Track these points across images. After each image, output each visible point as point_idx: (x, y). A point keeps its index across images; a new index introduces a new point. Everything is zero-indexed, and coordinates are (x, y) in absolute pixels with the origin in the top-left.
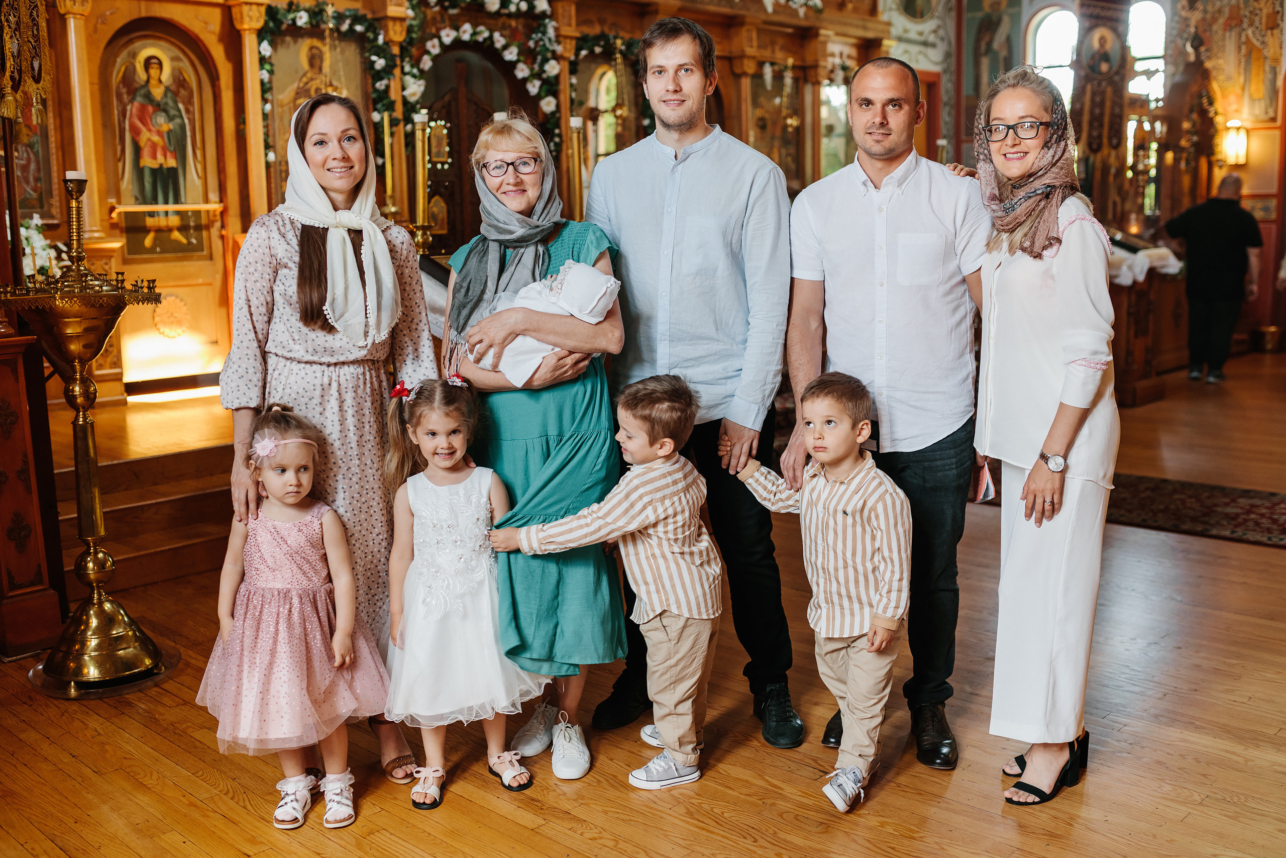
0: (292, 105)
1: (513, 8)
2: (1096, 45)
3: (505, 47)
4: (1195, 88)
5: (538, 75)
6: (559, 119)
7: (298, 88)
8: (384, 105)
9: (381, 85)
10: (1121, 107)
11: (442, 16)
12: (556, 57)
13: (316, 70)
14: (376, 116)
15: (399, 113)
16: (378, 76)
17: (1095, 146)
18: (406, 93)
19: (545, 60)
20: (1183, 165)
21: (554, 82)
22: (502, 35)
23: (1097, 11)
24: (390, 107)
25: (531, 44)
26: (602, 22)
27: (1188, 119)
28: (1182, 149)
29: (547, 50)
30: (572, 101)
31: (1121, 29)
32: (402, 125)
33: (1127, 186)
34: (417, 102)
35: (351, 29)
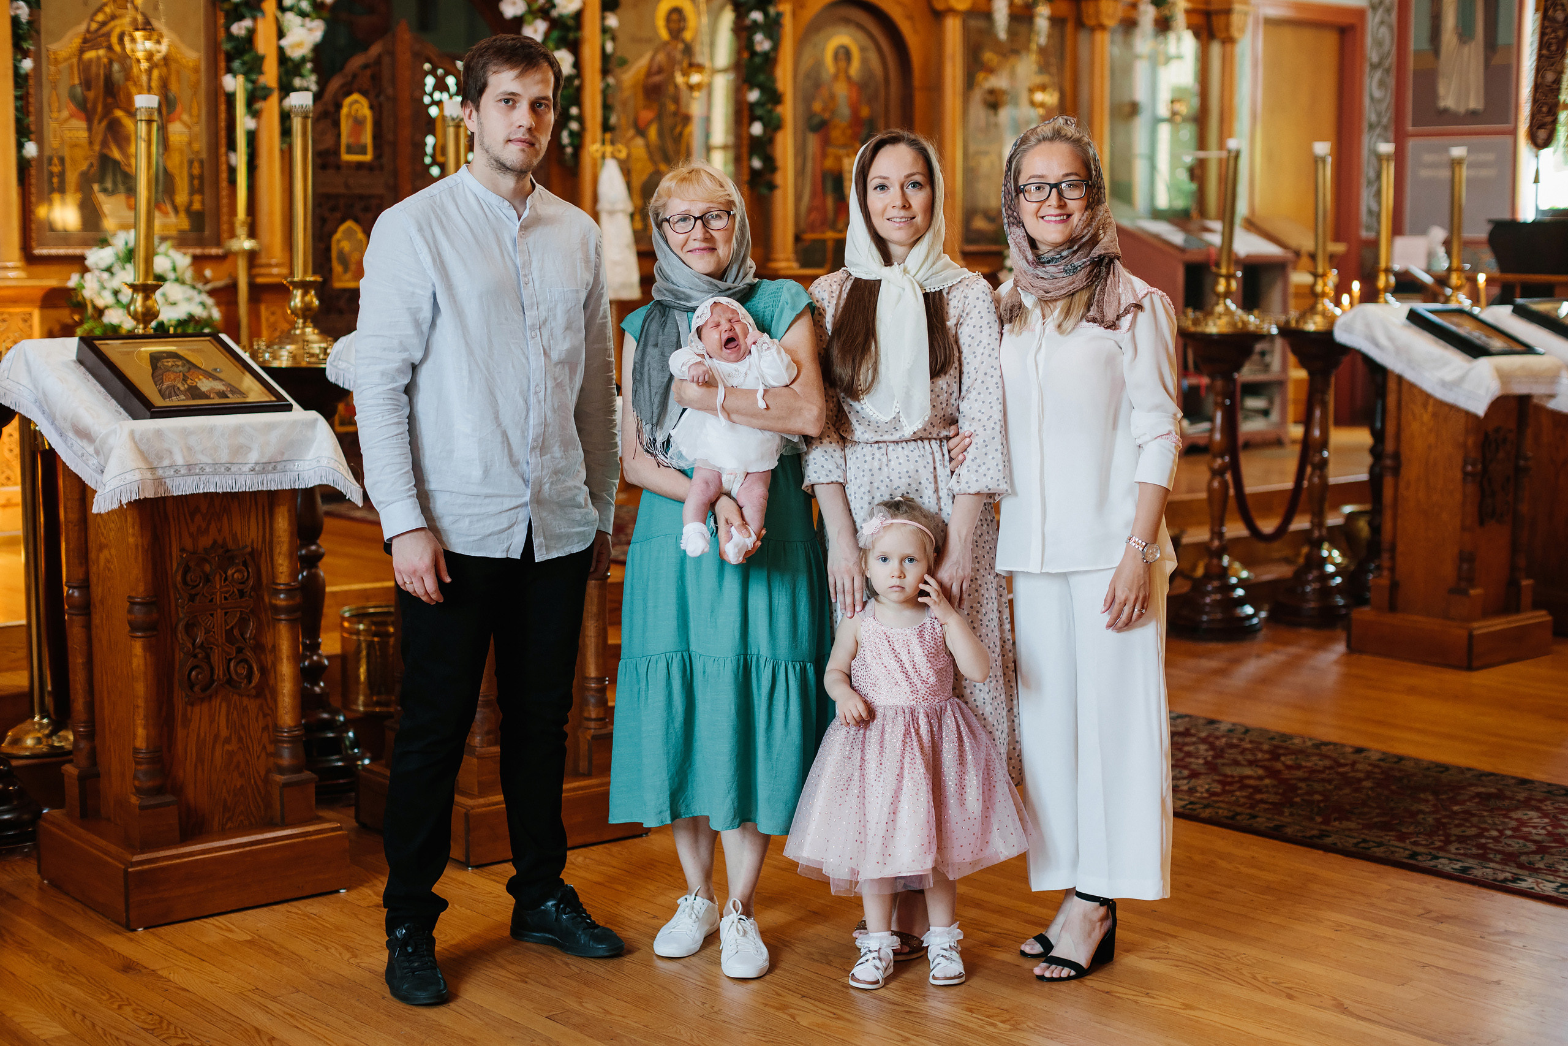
0: (75, 60)
5: (543, 12)
6: (579, 90)
8: (244, 63)
9: (239, 29)
14: (228, 82)
15: (270, 75)
16: (236, 12)
18: (284, 42)
21: (571, 23)
24: (255, 66)
30: (605, 57)
32: (275, 98)
34: (304, 60)
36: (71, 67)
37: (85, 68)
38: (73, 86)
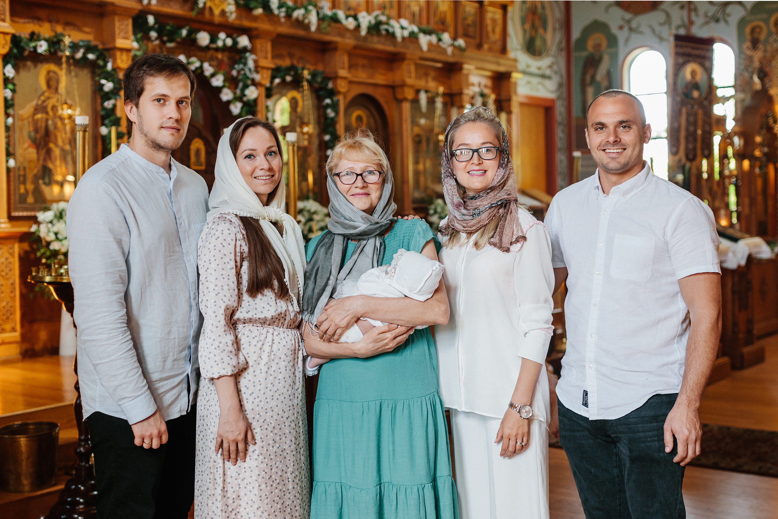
0: (31, 119)
1: (220, 44)
2: (688, 76)
3: (213, 75)
4: (763, 110)
5: (239, 99)
7: (37, 105)
8: (111, 121)
9: (108, 104)
10: (710, 125)
11: (161, 49)
12: (254, 83)
13: (53, 90)
14: (104, 130)
15: (124, 127)
16: (107, 96)
17: (691, 156)
19: (246, 86)
20: (757, 171)
21: (253, 103)
22: (210, 65)
23: (688, 50)
24: (117, 122)
25: (234, 73)
26: (291, 56)
27: (759, 134)
28: (756, 158)
29: (248, 78)
31: (707, 64)
33: (715, 187)
35: (84, 57)
36: (29, 123)
37: (35, 123)
38: (30, 132)
